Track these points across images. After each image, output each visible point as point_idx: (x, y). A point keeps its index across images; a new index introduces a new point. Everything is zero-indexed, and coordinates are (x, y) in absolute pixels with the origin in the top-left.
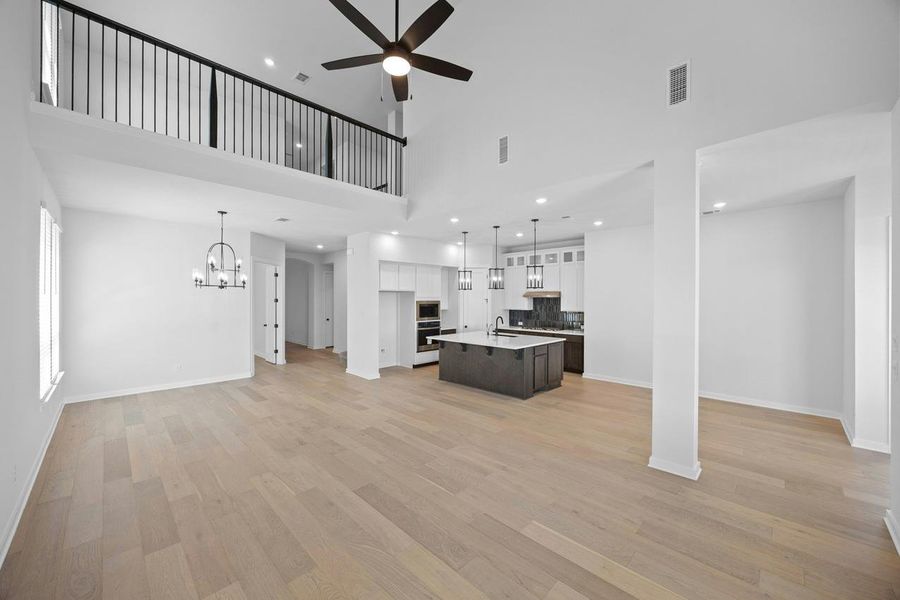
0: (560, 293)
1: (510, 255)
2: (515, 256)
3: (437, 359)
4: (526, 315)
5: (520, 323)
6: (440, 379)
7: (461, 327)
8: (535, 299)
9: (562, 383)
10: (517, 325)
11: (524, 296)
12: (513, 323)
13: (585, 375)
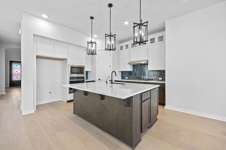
0: (148, 61)
1: (121, 45)
2: (124, 44)
3: (72, 99)
4: (130, 73)
5: (127, 78)
6: (74, 113)
7: (97, 79)
8: (133, 65)
9: (158, 118)
10: (125, 79)
11: (128, 64)
12: (123, 78)
13: (166, 107)
